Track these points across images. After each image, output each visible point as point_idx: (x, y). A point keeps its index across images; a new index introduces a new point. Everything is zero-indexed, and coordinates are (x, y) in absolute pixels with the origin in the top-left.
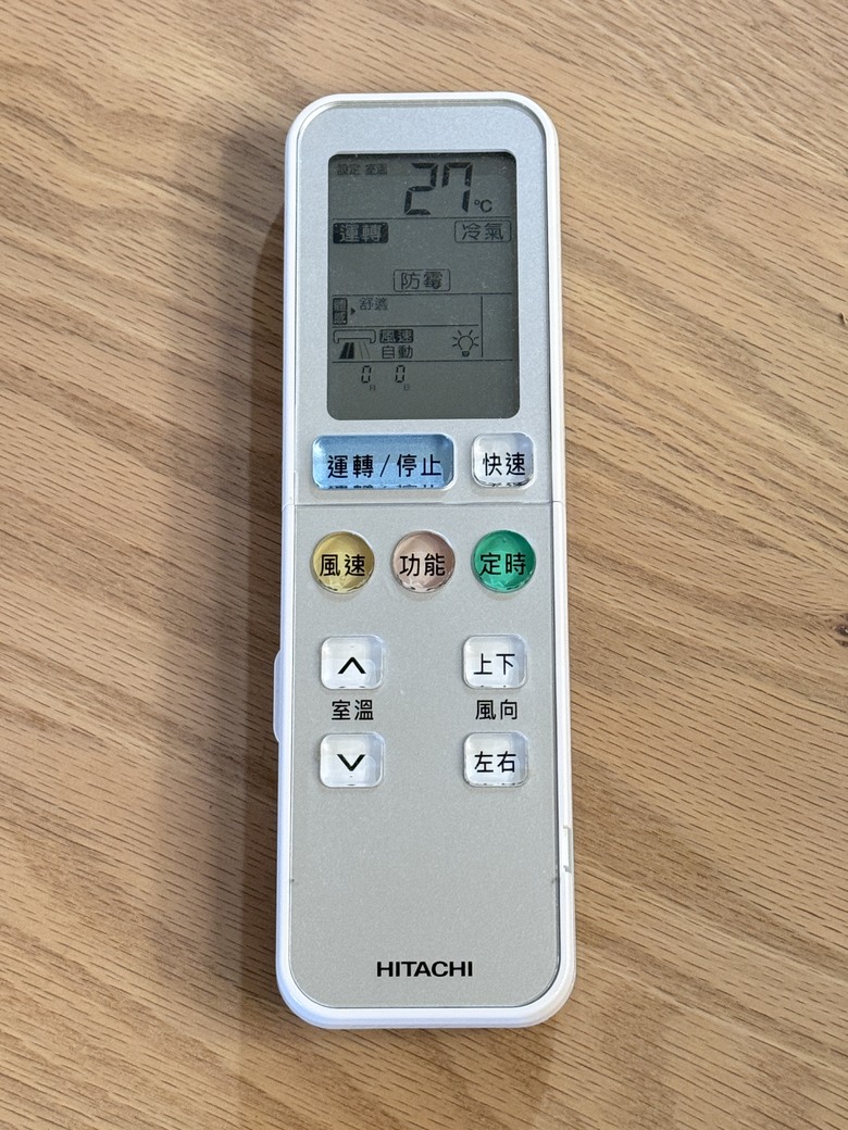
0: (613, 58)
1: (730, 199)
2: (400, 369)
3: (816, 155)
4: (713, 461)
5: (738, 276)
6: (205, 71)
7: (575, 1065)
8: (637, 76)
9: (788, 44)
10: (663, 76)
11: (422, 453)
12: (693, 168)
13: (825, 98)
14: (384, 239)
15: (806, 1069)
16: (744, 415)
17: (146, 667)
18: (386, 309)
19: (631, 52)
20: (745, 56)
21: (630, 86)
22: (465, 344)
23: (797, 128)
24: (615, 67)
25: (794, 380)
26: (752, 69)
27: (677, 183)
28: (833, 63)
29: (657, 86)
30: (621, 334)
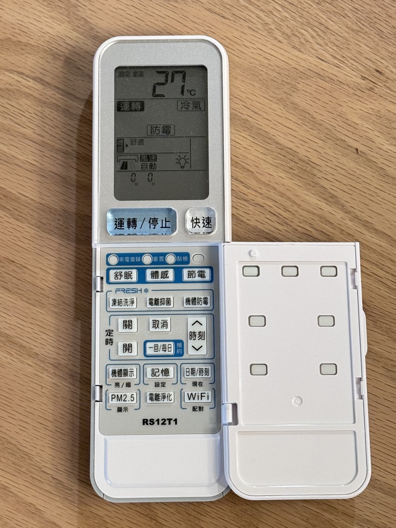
0: (248, 17)
1: (304, 89)
2: (150, 175)
3: (347, 68)
4: (292, 220)
5: (307, 128)
6: (46, 19)
7: (217, 518)
8: (260, 26)
9: (334, 11)
10: (273, 27)
11: (161, 217)
12: (287, 74)
13: (352, 40)
14: (142, 109)
15: (329, 522)
16: (308, 198)
17: (11, 318)
18: (143, 144)
19: (257, 14)
20: (313, 17)
21: (256, 31)
22: (182, 161)
23: (338, 54)
24: (249, 22)
25: (332, 180)
26: (317, 24)
27: (278, 81)
28: (357, 22)
29: (270, 31)
30: (249, 156)
